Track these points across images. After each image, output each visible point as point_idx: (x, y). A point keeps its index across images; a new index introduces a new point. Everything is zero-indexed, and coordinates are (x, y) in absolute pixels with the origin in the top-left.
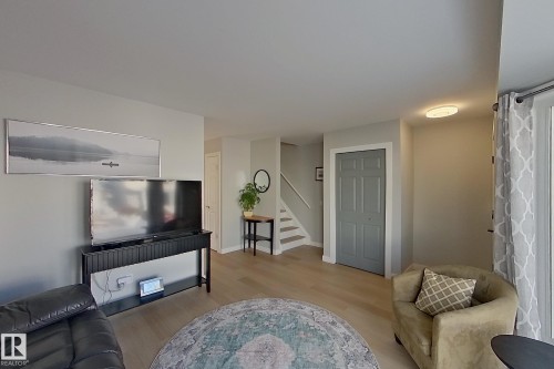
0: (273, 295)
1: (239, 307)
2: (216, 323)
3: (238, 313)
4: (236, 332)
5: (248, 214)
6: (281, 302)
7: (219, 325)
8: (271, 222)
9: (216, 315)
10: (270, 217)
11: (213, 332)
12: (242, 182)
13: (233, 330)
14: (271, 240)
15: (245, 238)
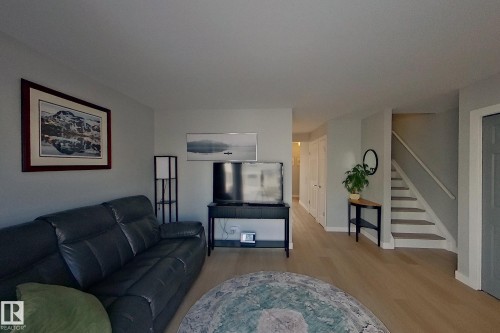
0: (338, 284)
1: (297, 279)
2: (271, 281)
3: (293, 283)
4: (278, 296)
5: (355, 197)
6: (340, 294)
7: (272, 284)
8: (379, 209)
9: (278, 276)
10: (377, 202)
11: (264, 286)
12: (350, 162)
13: (277, 293)
14: (378, 229)
15: (350, 221)
